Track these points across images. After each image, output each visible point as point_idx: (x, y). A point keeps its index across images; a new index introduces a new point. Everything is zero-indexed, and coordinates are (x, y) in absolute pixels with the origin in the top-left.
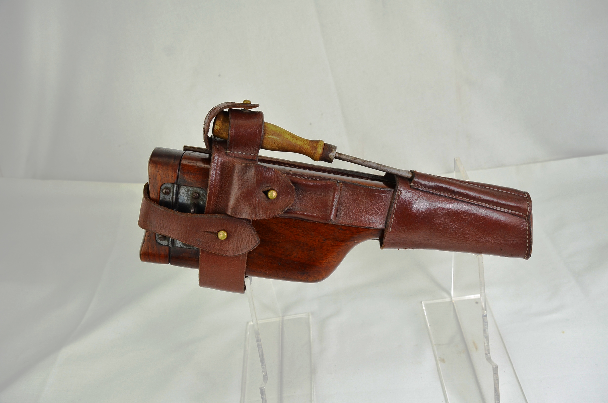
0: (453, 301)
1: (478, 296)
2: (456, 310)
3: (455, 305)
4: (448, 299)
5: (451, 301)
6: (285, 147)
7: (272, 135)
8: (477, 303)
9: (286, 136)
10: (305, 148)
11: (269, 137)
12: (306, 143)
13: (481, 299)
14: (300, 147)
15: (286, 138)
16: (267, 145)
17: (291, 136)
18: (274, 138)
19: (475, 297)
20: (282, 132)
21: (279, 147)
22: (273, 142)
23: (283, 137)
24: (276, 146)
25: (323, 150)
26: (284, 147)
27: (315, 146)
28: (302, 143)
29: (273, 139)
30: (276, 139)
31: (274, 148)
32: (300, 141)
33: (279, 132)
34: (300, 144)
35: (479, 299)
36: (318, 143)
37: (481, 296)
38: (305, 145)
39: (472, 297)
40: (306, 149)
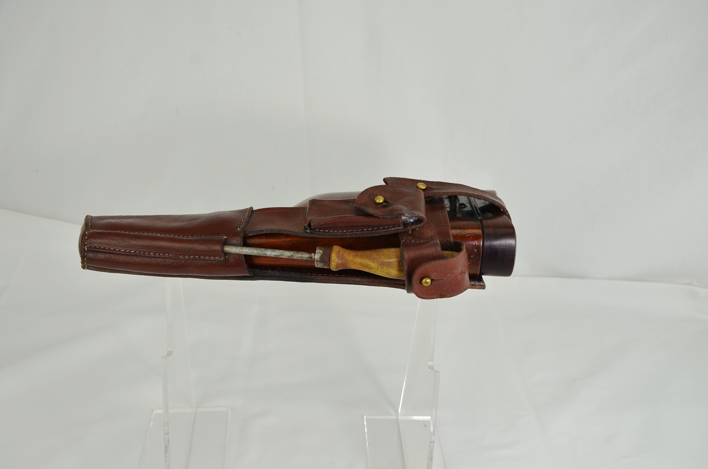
0: (399, 420)
1: (428, 418)
2: (401, 431)
3: (400, 424)
4: (393, 417)
5: (397, 420)
6: (374, 252)
7: (390, 262)
8: (425, 426)
9: (375, 264)
10: (351, 256)
11: (394, 260)
12: (350, 262)
13: (431, 422)
14: (357, 256)
15: (374, 262)
16: (394, 251)
17: (369, 266)
18: (388, 259)
19: (424, 418)
20: (380, 269)
21: (380, 251)
22: (388, 255)
23: (377, 263)
24: (384, 252)
25: (330, 257)
26: (376, 253)
27: (340, 260)
28: (355, 261)
29: (389, 257)
30: (386, 259)
31: (386, 250)
32: (358, 263)
33: (383, 267)
34: (358, 259)
35: (428, 422)
36: (336, 264)
37: (431, 419)
38: (351, 259)
39: (421, 418)
40: (349, 255)
